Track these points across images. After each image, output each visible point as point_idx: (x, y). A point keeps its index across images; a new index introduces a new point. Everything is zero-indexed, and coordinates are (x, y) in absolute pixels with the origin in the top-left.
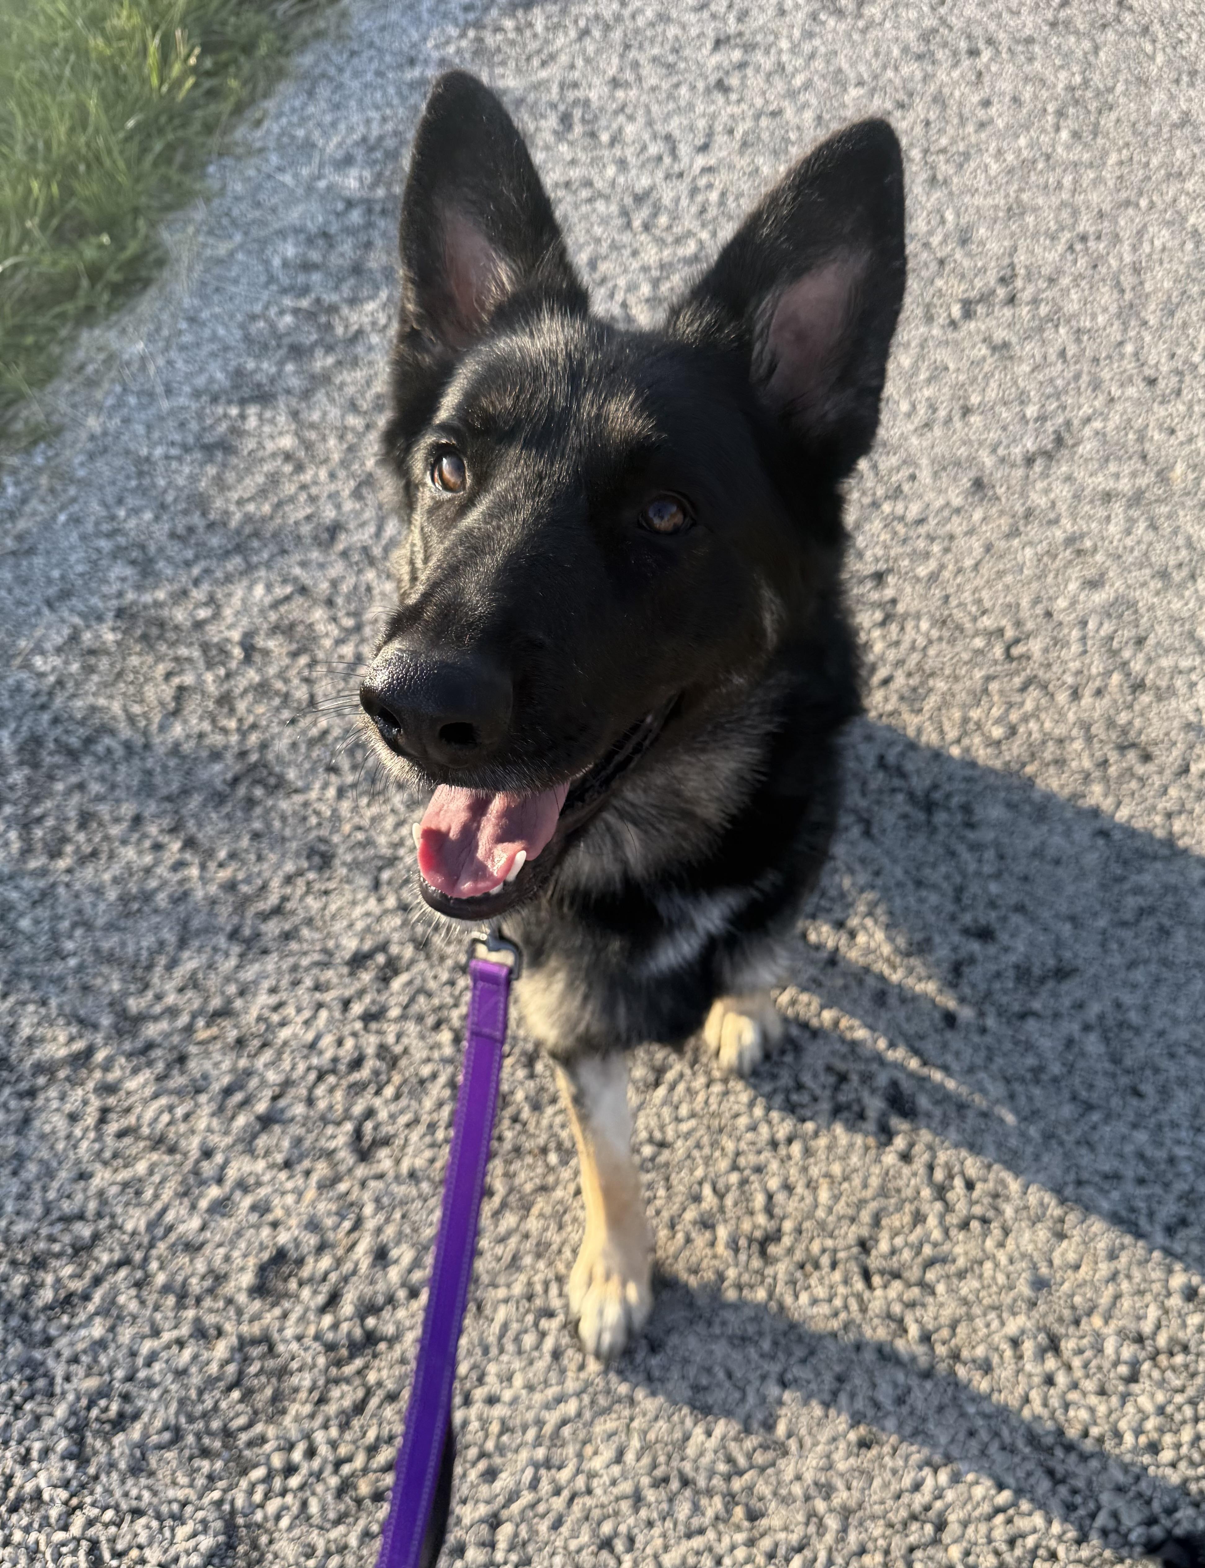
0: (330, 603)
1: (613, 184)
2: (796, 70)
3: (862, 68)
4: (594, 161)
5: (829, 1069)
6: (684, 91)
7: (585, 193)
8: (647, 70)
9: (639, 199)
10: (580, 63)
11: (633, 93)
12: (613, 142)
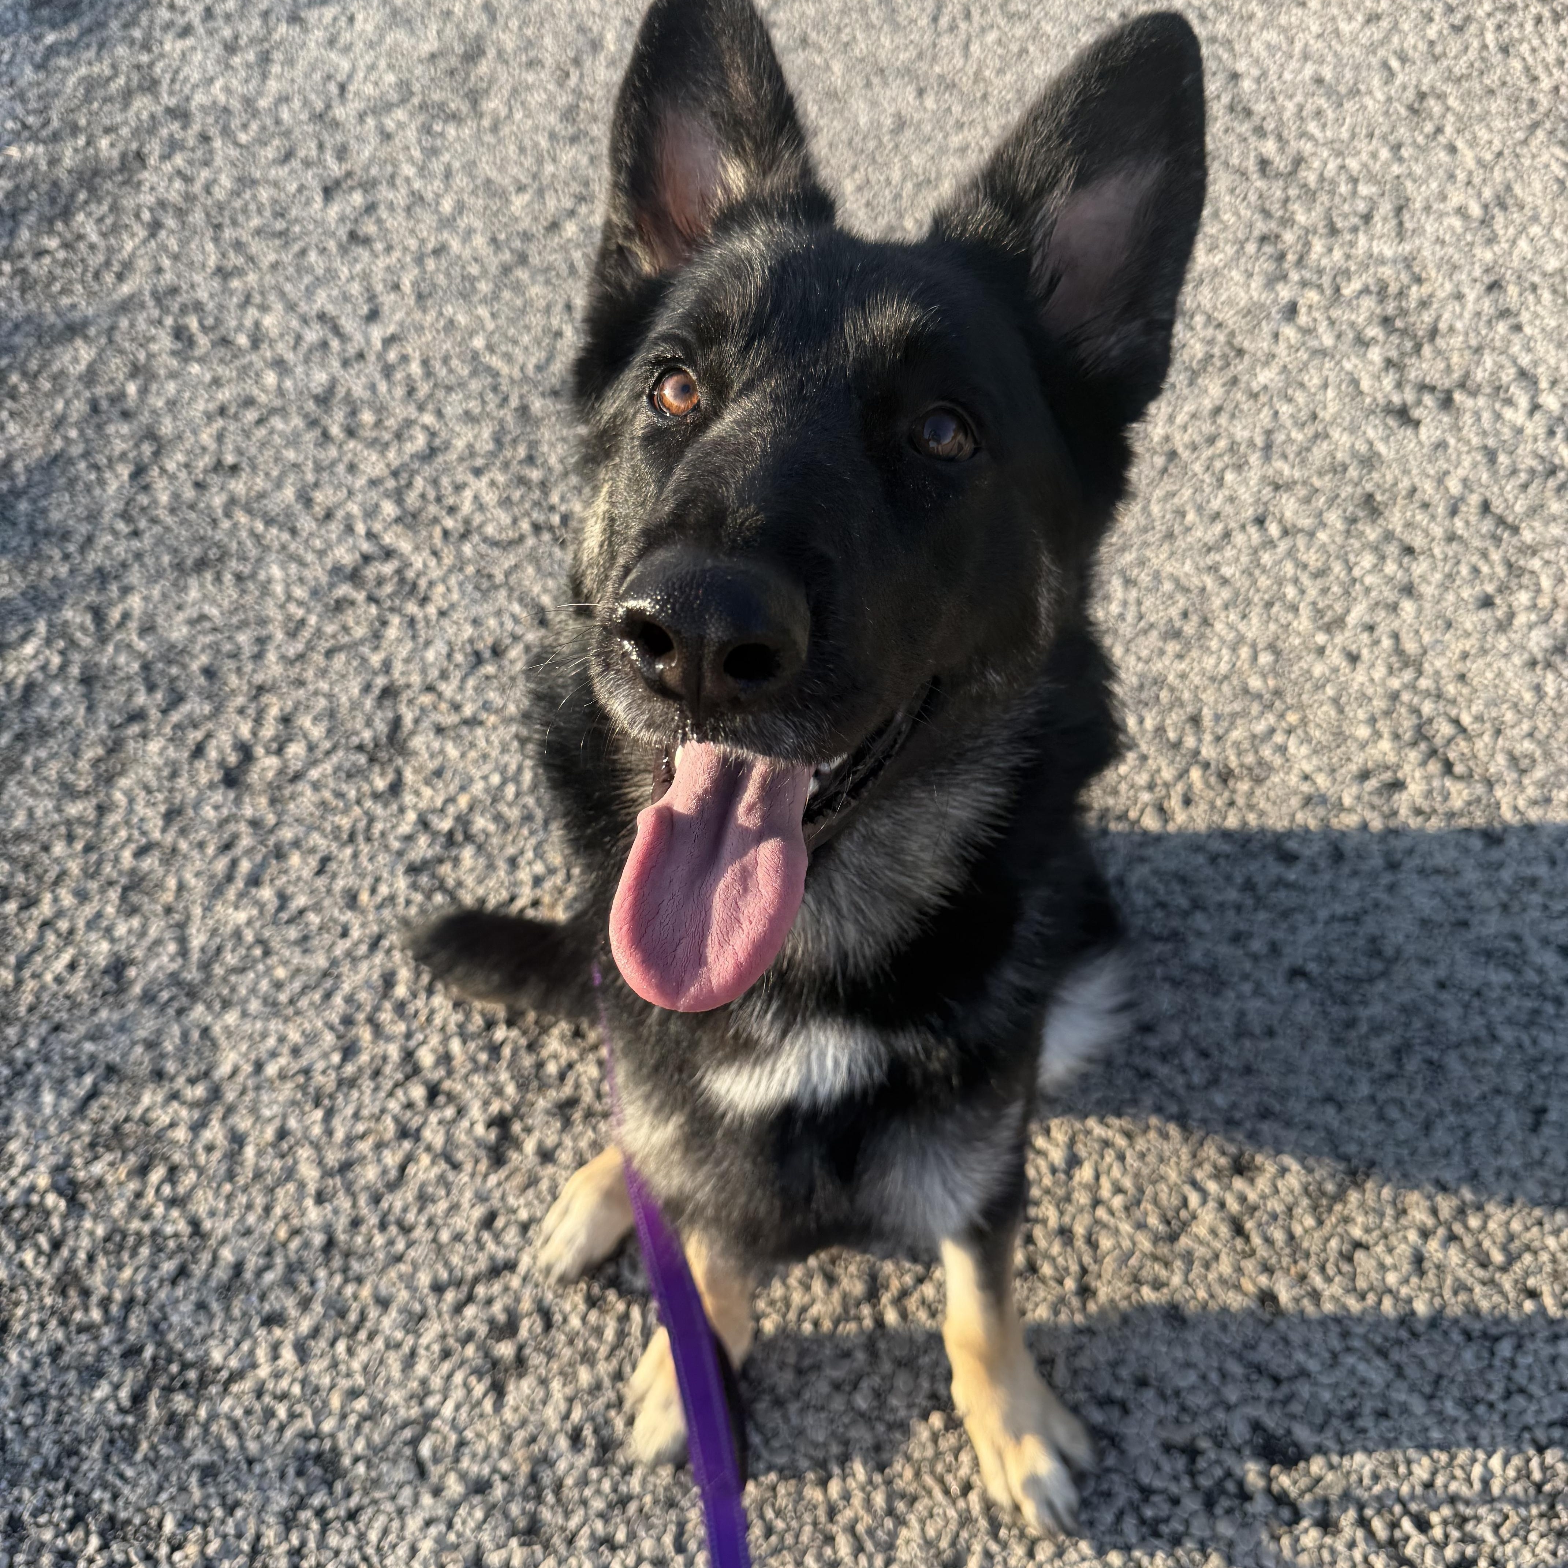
0: (159, 1075)
1: (281, 392)
2: (438, 196)
3: (514, 170)
4: (244, 372)
5: (1167, 1448)
6: (313, 256)
7: (251, 416)
8: (255, 247)
9: (324, 400)
10: (166, 263)
11: (252, 278)
12: (255, 343)
